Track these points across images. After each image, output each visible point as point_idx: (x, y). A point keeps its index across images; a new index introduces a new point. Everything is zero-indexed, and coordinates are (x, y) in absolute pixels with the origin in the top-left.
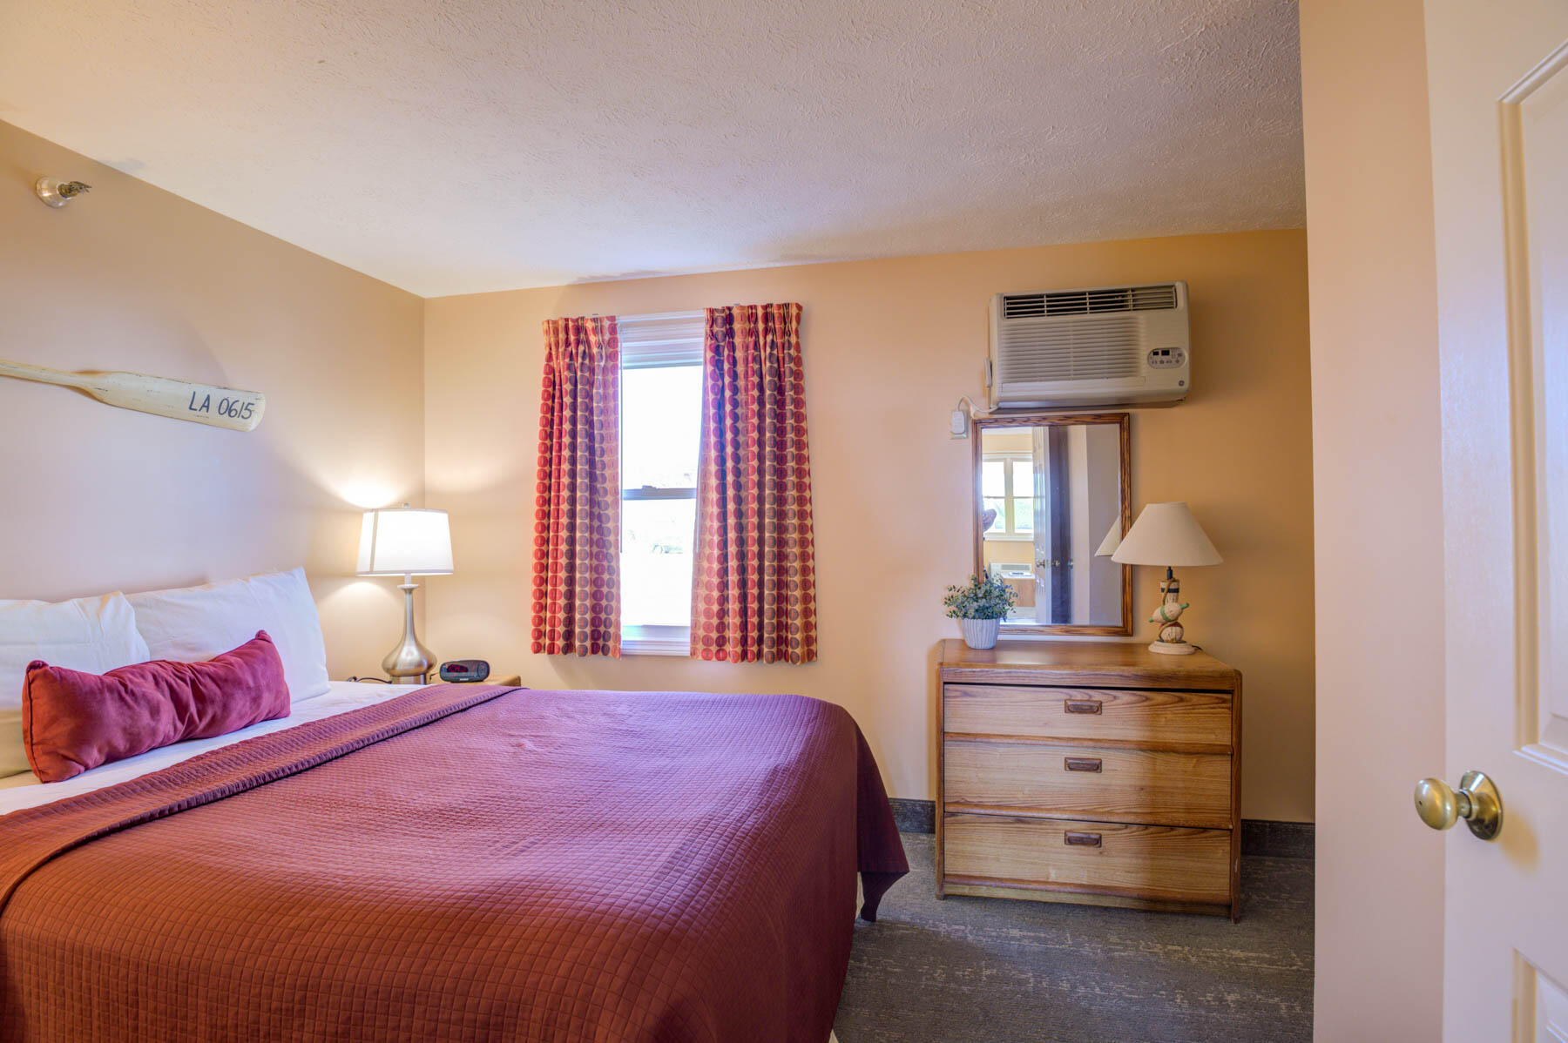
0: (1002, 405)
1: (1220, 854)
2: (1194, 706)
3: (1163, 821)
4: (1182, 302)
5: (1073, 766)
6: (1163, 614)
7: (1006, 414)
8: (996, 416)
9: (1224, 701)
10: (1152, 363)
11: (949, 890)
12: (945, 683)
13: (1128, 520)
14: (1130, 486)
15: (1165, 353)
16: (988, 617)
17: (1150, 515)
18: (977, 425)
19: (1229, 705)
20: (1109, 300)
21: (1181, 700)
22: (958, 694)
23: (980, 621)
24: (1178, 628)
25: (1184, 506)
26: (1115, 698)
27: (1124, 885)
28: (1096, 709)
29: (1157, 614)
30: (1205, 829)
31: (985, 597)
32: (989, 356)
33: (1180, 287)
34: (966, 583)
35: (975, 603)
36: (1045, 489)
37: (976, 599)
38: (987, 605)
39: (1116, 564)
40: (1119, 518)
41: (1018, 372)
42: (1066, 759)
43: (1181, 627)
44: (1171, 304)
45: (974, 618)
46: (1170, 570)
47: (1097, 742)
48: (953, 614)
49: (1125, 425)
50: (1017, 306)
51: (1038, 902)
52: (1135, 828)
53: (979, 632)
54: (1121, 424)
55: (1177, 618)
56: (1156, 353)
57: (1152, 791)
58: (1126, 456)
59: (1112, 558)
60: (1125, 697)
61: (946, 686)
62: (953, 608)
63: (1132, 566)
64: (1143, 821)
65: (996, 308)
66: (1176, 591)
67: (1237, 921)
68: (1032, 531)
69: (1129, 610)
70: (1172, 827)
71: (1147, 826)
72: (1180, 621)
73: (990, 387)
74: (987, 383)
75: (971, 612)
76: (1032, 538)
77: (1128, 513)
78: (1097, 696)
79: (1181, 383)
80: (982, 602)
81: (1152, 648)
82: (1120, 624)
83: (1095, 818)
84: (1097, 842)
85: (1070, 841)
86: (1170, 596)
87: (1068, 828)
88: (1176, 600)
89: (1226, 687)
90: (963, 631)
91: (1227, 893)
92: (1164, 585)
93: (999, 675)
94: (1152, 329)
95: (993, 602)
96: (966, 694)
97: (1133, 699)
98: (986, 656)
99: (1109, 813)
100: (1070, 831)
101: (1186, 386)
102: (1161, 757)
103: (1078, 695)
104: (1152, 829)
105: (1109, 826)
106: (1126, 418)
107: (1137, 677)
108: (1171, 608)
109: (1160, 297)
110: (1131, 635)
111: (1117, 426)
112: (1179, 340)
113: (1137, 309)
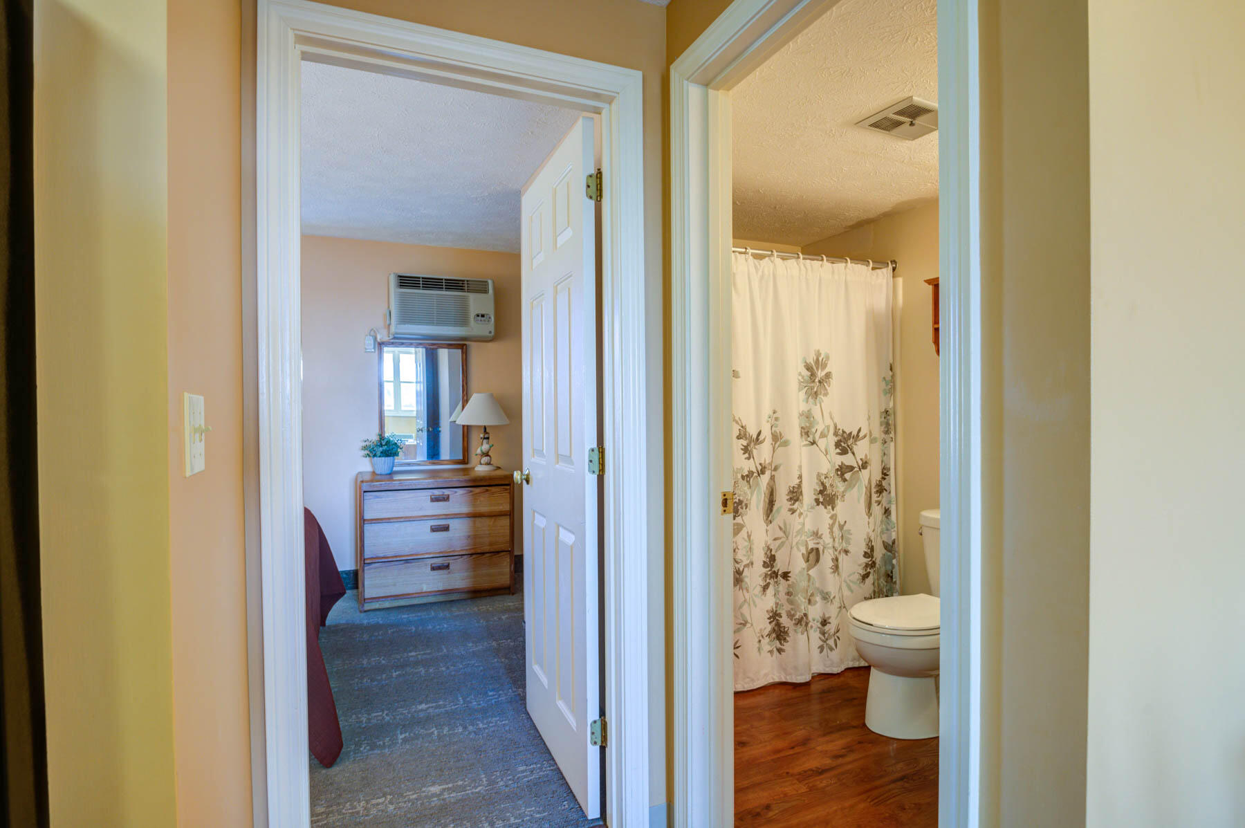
0: (396, 336)
1: (505, 563)
2: (493, 493)
3: (479, 551)
4: (491, 291)
5: (435, 529)
6: (481, 451)
7: (399, 341)
8: (392, 341)
9: (506, 489)
10: (476, 321)
11: (367, 607)
12: (365, 492)
13: (465, 401)
14: (467, 384)
15: (483, 316)
16: (388, 456)
17: (475, 399)
18: (381, 345)
19: (508, 491)
20: (454, 285)
21: (487, 490)
22: (371, 497)
23: (383, 458)
24: (489, 458)
25: (492, 396)
26: (456, 492)
27: (460, 587)
28: (446, 499)
29: (479, 451)
30: (498, 552)
31: (386, 444)
32: (389, 307)
33: (490, 282)
34: (374, 437)
35: (381, 449)
36: (422, 377)
37: (381, 445)
38: (388, 449)
39: (458, 425)
40: (461, 403)
41: (405, 318)
42: (431, 526)
43: (490, 456)
44: (486, 291)
45: (380, 457)
46: (485, 428)
47: (447, 517)
48: (366, 456)
49: (464, 350)
50: (405, 281)
51: (417, 605)
52: (465, 557)
53: (383, 464)
54: (462, 349)
55: (488, 452)
56: (478, 316)
57: (474, 537)
58: (465, 367)
59: (457, 422)
60: (460, 491)
61: (365, 494)
62: (366, 452)
63: (468, 426)
64: (470, 553)
65: (393, 282)
66: (488, 438)
67: (513, 594)
68: (415, 409)
69: (466, 450)
70: (483, 554)
71: (472, 554)
72: (490, 454)
73: (389, 325)
74: (388, 322)
75: (379, 454)
76: (414, 414)
77: (465, 398)
78: (447, 492)
79: (490, 332)
80: (385, 448)
81: (476, 469)
82: (461, 458)
83: (446, 555)
84: (447, 567)
85: (433, 569)
86: (485, 441)
87: (432, 562)
88: (488, 443)
89: (507, 483)
90: (373, 465)
91: (508, 582)
92: (482, 436)
93: (396, 485)
94: (478, 303)
95: (391, 447)
96: (377, 497)
97: (465, 492)
98: (388, 476)
99: (453, 551)
100: (434, 564)
101: (493, 334)
102: (478, 520)
103: (437, 492)
104: (474, 556)
105: (453, 558)
106: (465, 347)
107: (466, 481)
108: (485, 447)
109: (481, 288)
110: (467, 463)
111: (460, 351)
112: (490, 310)
113: (469, 291)
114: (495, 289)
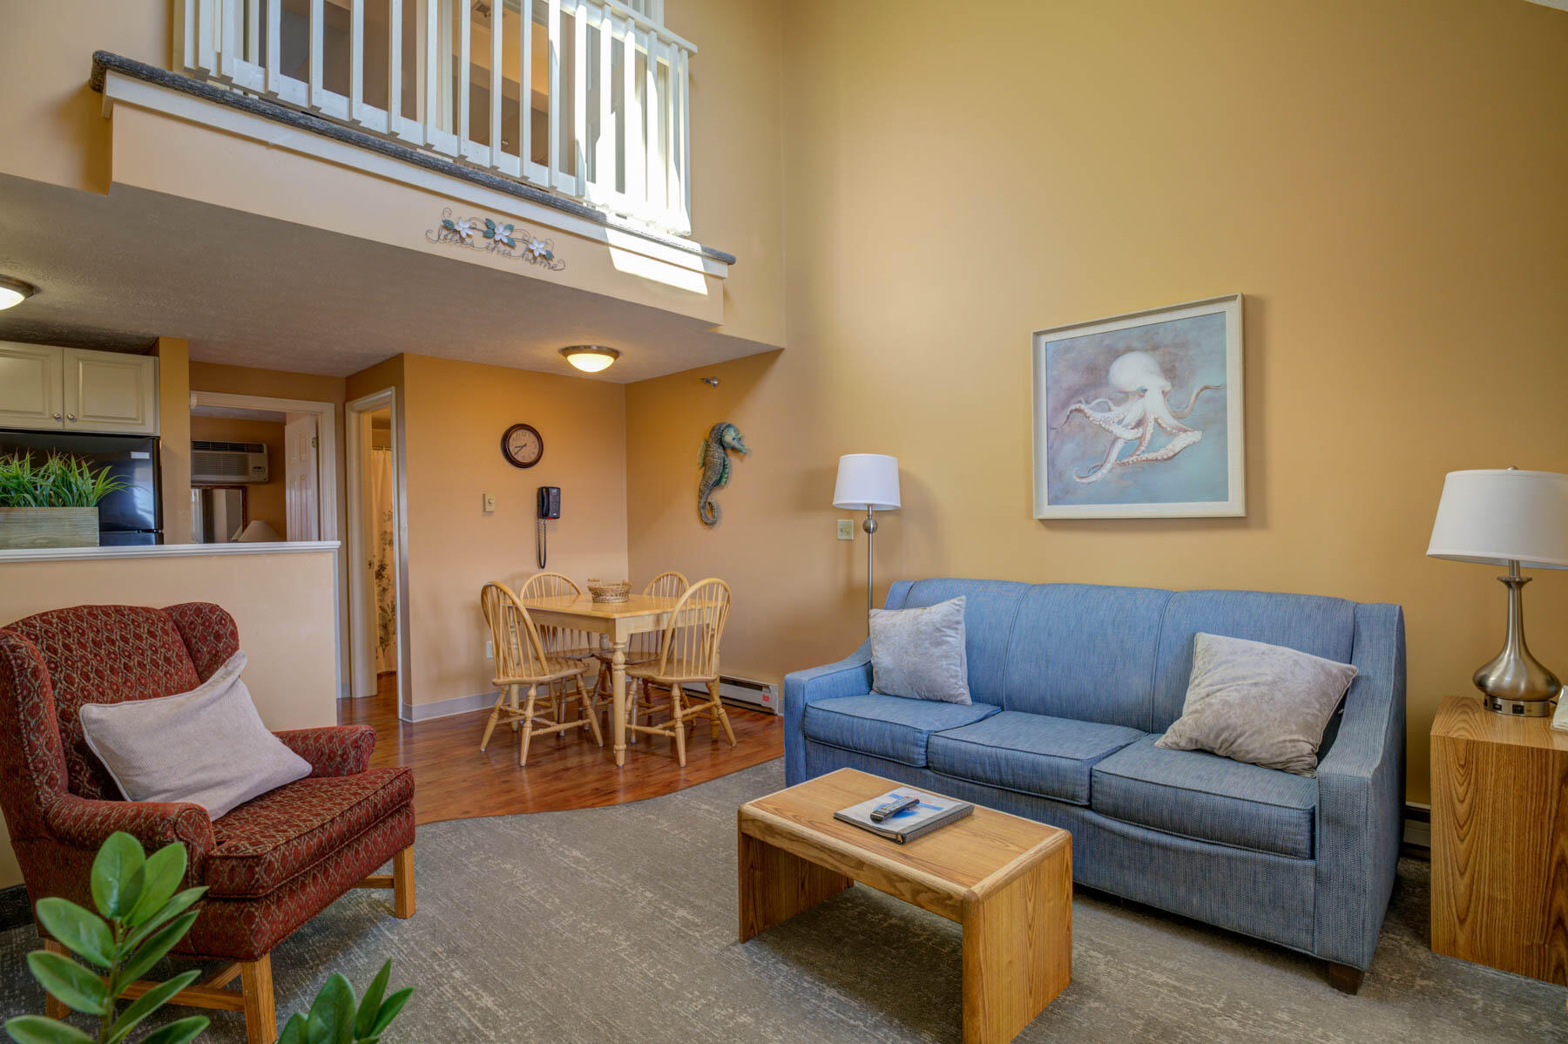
4: (265, 451)
10: (254, 472)
13: (245, 527)
14: (246, 515)
15: (259, 468)
17: (253, 525)
20: (236, 447)
25: (267, 522)
33: (264, 445)
40: (241, 527)
41: (198, 471)
44: (261, 451)
49: (245, 491)
56: (257, 468)
58: (245, 501)
77: (244, 524)
79: (264, 479)
94: (253, 459)
101: (267, 480)
106: (245, 489)
109: (258, 449)
111: (239, 491)
112: (265, 464)
113: (248, 451)
114: (268, 448)
